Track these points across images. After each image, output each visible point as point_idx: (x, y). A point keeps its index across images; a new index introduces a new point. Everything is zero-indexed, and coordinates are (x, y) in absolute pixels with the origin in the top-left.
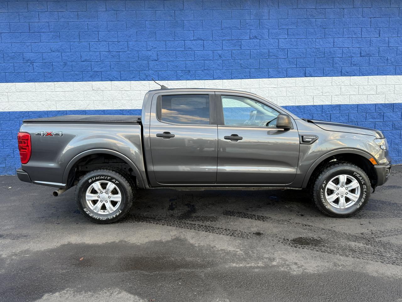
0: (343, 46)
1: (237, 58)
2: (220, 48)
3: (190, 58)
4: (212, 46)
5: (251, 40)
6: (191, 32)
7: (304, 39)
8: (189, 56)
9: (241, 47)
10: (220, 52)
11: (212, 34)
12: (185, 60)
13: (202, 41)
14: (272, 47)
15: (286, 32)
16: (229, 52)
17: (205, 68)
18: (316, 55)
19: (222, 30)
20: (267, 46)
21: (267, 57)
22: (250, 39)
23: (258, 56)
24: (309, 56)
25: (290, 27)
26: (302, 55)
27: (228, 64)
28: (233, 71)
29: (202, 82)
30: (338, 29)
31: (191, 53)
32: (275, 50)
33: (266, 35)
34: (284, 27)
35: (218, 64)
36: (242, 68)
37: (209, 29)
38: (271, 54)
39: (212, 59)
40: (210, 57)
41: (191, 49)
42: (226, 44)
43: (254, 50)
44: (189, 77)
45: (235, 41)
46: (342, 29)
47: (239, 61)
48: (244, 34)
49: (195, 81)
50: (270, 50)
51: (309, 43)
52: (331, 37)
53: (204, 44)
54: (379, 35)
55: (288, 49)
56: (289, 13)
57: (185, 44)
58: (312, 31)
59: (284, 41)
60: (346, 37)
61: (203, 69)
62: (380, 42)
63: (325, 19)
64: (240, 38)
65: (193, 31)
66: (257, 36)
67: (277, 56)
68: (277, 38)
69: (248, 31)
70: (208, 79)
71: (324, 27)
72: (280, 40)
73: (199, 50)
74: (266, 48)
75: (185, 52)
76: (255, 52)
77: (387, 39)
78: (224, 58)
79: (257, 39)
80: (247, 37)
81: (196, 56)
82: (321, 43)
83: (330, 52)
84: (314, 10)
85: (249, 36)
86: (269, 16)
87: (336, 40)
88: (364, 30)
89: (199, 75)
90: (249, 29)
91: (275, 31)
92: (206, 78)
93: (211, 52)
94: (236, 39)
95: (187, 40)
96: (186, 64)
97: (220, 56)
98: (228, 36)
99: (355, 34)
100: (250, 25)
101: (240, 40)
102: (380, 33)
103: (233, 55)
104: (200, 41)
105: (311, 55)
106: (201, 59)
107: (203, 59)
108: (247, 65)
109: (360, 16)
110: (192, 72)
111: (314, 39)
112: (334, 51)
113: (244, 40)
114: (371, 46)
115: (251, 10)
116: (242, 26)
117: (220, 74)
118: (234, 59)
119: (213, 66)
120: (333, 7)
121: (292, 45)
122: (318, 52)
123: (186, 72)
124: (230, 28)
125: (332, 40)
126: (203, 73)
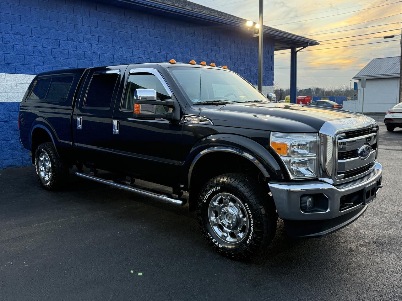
0: (139, 57)
1: (57, 56)
2: (40, 45)
3: (9, 51)
4: (31, 41)
5: (68, 42)
6: (9, 26)
7: (112, 47)
8: (7, 49)
9: (60, 47)
10: (40, 49)
11: (31, 31)
12: (3, 52)
13: (22, 36)
14: (87, 50)
15: (97, 39)
16: (49, 50)
17: (26, 63)
18: (121, 61)
19: (41, 28)
20: (83, 49)
21: (84, 59)
22: (68, 40)
23: (75, 57)
24: (116, 61)
25: (100, 35)
26: (111, 60)
27: (48, 61)
28: (54, 68)
29: (23, 76)
30: (134, 42)
31: (10, 46)
32: (89, 53)
33: (81, 39)
34: (95, 34)
35: (39, 60)
36: (62, 66)
37: (27, 26)
38: (86, 56)
39: (33, 55)
40: (30, 53)
41: (9, 42)
42: (46, 42)
43: (71, 51)
44: (8, 70)
45: (54, 41)
46: (137, 43)
47: (59, 59)
48: (62, 35)
49: (16, 74)
50: (85, 53)
51: (115, 51)
52: (130, 48)
53: (23, 40)
54: (161, 52)
55: (100, 54)
56: (98, 23)
57: (3, 36)
58: (117, 41)
59: (96, 46)
60: (140, 49)
61: (23, 63)
62: (162, 56)
63: (125, 33)
64: (58, 39)
65: (11, 24)
66: (74, 39)
67: (91, 59)
68: (90, 43)
69: (65, 34)
70: (29, 73)
71: (125, 39)
72: (92, 45)
73: (18, 44)
74: (81, 50)
75: (3, 45)
76: (72, 53)
77: (165, 54)
78: (44, 55)
79: (74, 41)
80: (65, 39)
81: (15, 50)
82: (124, 52)
83: (131, 60)
84: (116, 24)
85: (66, 38)
86: (82, 23)
87: (133, 50)
88: (151, 46)
89: (19, 68)
90: (66, 31)
91: (88, 37)
92: (27, 73)
93: (31, 48)
94: (55, 39)
95: (4, 32)
96: (4, 57)
97: (40, 53)
98: (46, 35)
99: (146, 48)
100: (67, 28)
101: (59, 40)
102: (161, 50)
103: (52, 53)
104: (19, 36)
105: (117, 61)
106: (21, 53)
107: (23, 53)
108: (66, 64)
109: (148, 35)
110: (12, 65)
111: (119, 48)
112: (133, 60)
113: (63, 41)
114: (157, 59)
115: (67, 15)
116: (59, 28)
117: (41, 70)
118: (54, 56)
119: (34, 61)
120: (130, 25)
121: (102, 50)
122: (122, 59)
123: (5, 65)
124: (48, 27)
125: (131, 50)
126: (23, 67)
